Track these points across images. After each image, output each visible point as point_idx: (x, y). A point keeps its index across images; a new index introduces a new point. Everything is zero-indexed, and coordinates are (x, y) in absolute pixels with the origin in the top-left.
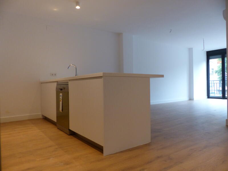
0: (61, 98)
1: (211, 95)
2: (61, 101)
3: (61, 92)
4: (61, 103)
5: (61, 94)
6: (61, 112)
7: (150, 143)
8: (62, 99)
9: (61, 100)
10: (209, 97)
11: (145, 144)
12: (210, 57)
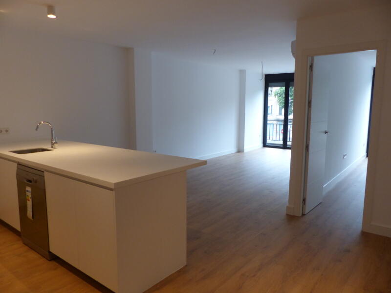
0: (30, 196)
1: (268, 142)
2: (29, 200)
3: (29, 186)
4: (29, 204)
5: (29, 189)
6: (31, 220)
7: (186, 266)
8: (32, 198)
9: (31, 200)
10: (265, 145)
11: (178, 271)
12: (270, 84)
